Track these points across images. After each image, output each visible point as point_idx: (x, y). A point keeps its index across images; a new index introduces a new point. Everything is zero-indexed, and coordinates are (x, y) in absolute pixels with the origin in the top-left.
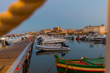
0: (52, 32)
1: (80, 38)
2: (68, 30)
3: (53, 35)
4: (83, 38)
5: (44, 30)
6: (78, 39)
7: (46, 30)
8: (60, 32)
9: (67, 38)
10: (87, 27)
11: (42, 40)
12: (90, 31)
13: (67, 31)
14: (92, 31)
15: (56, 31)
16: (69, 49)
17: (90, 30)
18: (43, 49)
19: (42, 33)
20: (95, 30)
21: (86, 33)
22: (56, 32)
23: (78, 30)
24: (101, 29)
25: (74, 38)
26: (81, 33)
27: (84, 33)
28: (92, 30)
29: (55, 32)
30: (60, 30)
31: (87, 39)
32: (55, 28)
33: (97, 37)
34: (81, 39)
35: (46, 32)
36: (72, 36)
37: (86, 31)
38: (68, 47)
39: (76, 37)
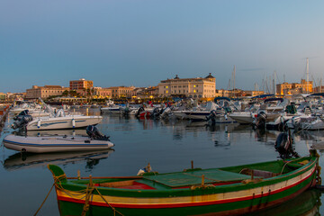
0: (65, 94)
1: (148, 112)
2: (114, 90)
3: (67, 104)
4: (155, 111)
5: (40, 88)
6: (142, 116)
7: (46, 87)
8: (89, 94)
9: (111, 113)
10: (169, 81)
11: (27, 118)
12: (177, 93)
13: (110, 92)
14: (182, 93)
15: (78, 91)
16: (110, 144)
17: (177, 89)
18: (28, 148)
19: (33, 96)
20: (191, 89)
21: (165, 99)
22: (78, 95)
23: (143, 89)
24: (205, 88)
25: (131, 113)
26: (151, 97)
27: (159, 99)
28: (182, 89)
29: (73, 94)
30: (89, 90)
31: (167, 114)
32: (75, 83)
33: (191, 111)
34: (150, 116)
35: (45, 94)
36: (124, 108)
37: (165, 91)
38: (106, 138)
39: (135, 110)
